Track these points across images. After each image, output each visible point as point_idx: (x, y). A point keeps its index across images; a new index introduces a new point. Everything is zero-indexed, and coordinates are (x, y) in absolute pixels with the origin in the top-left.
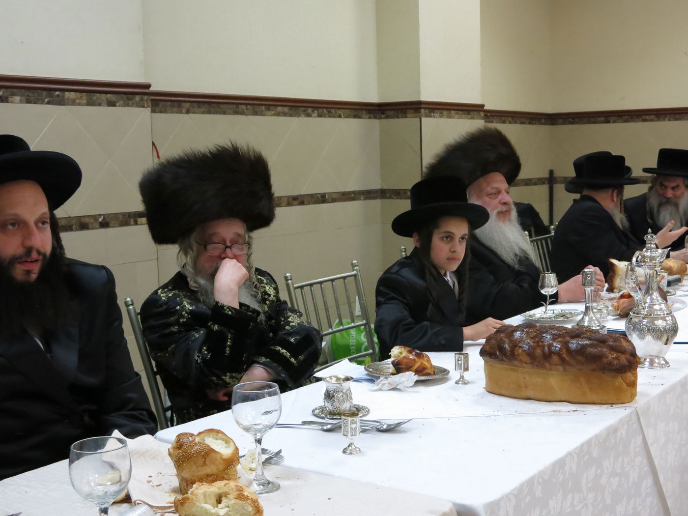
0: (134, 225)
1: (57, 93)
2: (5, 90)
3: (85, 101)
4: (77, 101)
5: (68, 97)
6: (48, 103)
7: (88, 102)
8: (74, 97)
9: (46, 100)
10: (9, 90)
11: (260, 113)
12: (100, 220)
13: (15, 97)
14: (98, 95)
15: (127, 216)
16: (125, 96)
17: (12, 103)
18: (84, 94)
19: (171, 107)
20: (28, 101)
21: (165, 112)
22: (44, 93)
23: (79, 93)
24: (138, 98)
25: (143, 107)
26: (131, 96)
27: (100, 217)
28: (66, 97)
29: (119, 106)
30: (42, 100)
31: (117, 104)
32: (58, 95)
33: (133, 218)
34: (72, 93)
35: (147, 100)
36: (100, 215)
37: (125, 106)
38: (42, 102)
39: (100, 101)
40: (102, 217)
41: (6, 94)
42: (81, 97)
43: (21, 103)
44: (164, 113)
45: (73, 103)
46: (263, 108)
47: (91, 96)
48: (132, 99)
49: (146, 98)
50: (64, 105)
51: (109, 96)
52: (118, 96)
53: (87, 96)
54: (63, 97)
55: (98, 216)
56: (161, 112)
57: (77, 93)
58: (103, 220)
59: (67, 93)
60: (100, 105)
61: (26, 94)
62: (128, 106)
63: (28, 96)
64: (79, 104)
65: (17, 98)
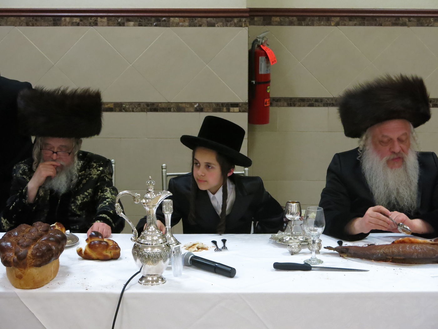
0: (226, 112)
1: (164, 19)
2: (122, 18)
3: (187, 24)
4: (181, 24)
5: (173, 21)
6: (156, 26)
7: (190, 24)
8: (178, 21)
9: (154, 24)
10: (125, 18)
11: (426, 25)
12: (196, 106)
13: (130, 23)
14: (199, 19)
15: (221, 105)
16: (224, 19)
17: (128, 26)
18: (187, 19)
19: (319, 20)
20: (140, 25)
21: (313, 25)
22: (153, 19)
23: (182, 18)
24: (236, 20)
25: (241, 26)
26: (230, 19)
27: (196, 104)
28: (171, 21)
29: (218, 26)
30: (151, 24)
31: (216, 25)
32: (165, 21)
33: (225, 107)
34: (176, 18)
35: (245, 21)
36: (196, 103)
37: (223, 26)
38: (151, 25)
39: (201, 23)
40: (197, 104)
41: (123, 21)
42: (184, 21)
43: (135, 26)
44: (311, 26)
45: (177, 25)
46: (432, 20)
47: (193, 20)
48: (231, 21)
49: (244, 20)
50: (169, 27)
51: (209, 19)
52: (218, 20)
53: (190, 20)
54: (169, 21)
55: (193, 104)
56: (307, 25)
57: (180, 18)
58: (197, 106)
59: (172, 19)
60: (200, 26)
61: (138, 20)
62: (227, 26)
63: (140, 21)
64: (182, 26)
65: (132, 23)
